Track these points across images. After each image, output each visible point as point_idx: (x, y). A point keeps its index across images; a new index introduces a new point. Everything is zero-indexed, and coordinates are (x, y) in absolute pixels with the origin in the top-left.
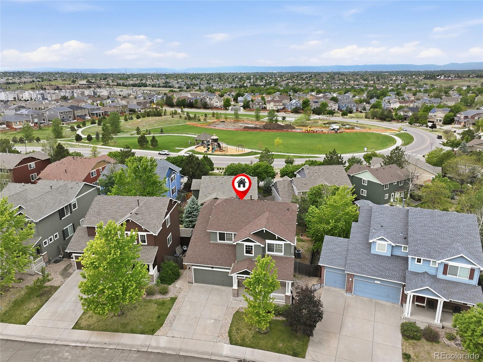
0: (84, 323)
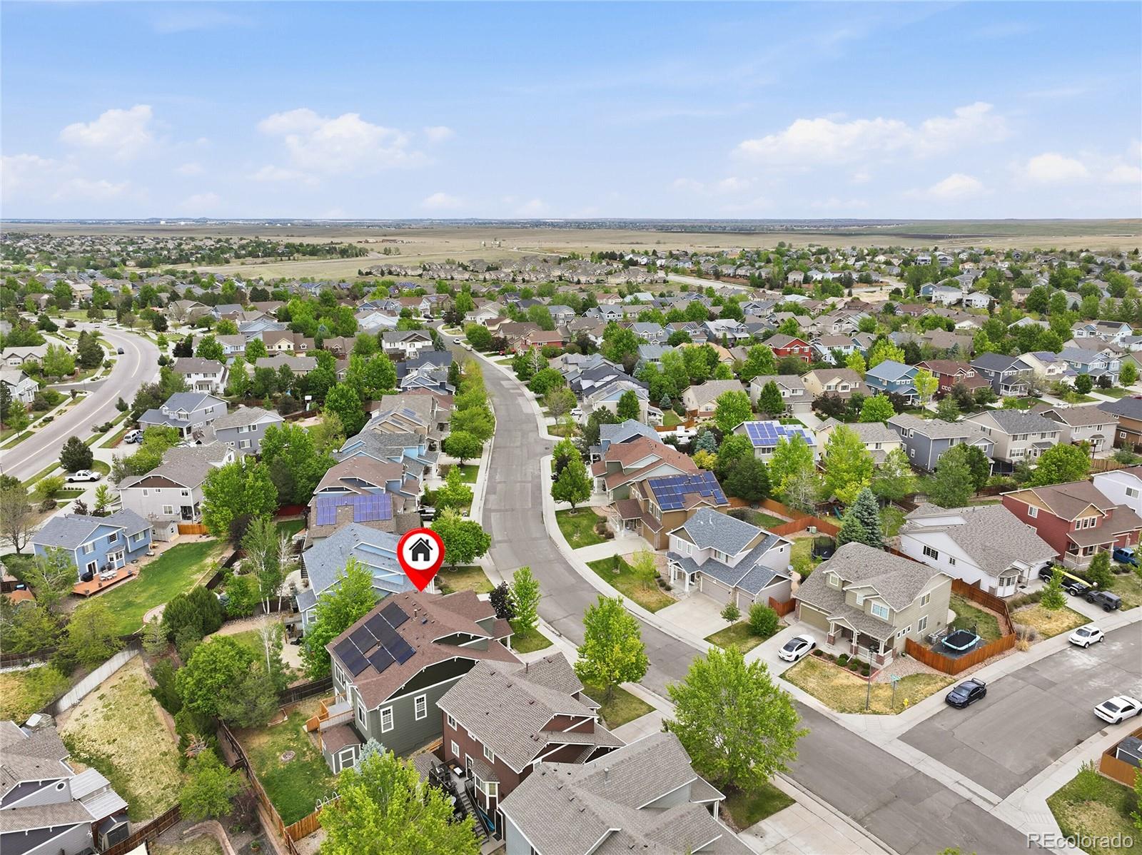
0: (645, 708)
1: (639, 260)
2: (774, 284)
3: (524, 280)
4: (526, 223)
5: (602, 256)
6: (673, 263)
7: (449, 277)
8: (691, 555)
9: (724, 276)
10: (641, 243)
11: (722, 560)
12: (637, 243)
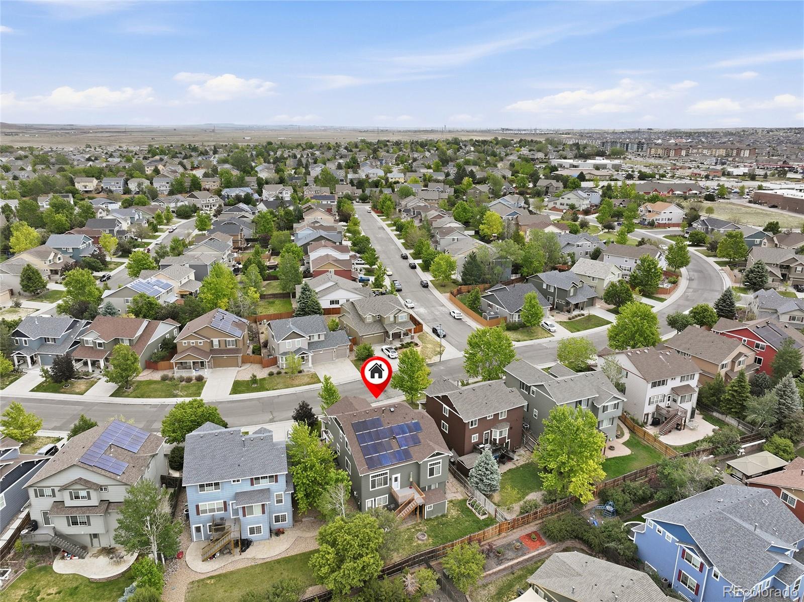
11: (316, 339)
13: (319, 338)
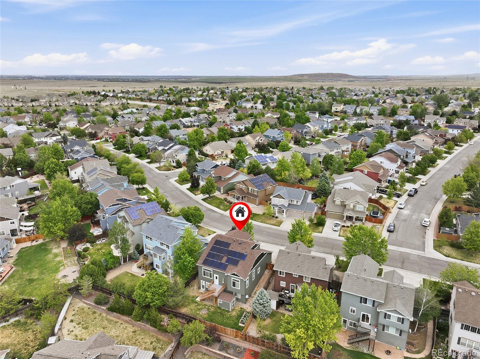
1: (109, 94)
2: (177, 103)
3: (56, 105)
4: (24, 77)
5: (89, 93)
6: (126, 95)
7: (10, 105)
8: (283, 204)
9: (153, 100)
10: (96, 87)
11: (295, 203)
12: (94, 87)
13: (297, 203)
